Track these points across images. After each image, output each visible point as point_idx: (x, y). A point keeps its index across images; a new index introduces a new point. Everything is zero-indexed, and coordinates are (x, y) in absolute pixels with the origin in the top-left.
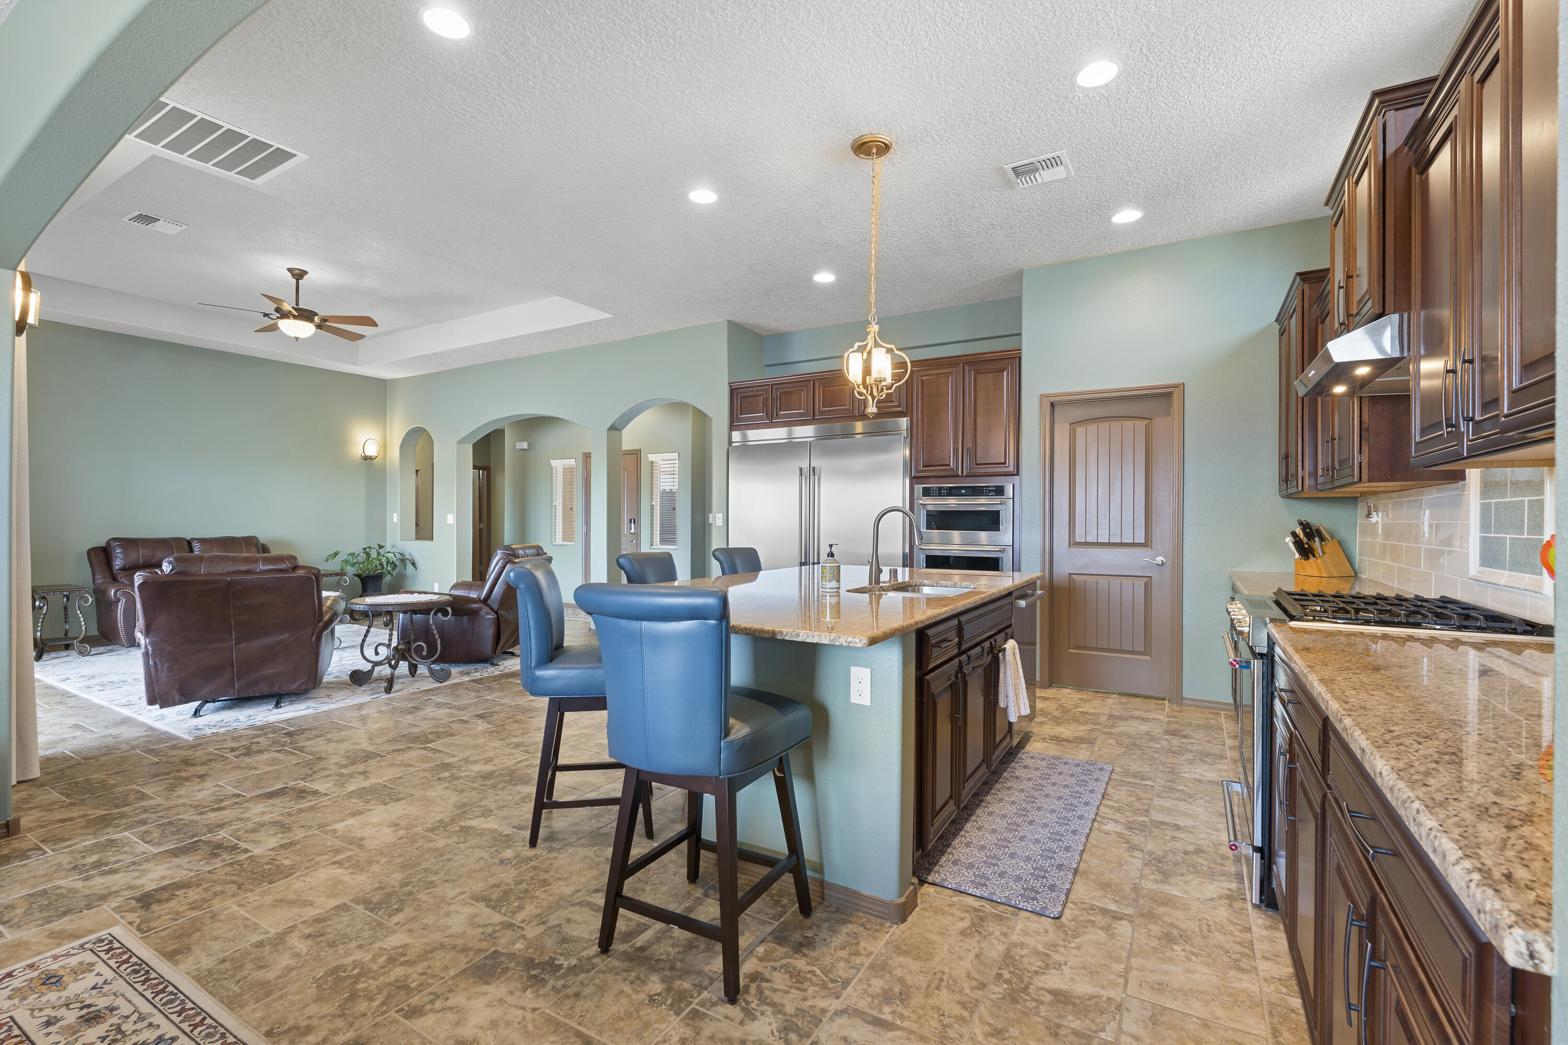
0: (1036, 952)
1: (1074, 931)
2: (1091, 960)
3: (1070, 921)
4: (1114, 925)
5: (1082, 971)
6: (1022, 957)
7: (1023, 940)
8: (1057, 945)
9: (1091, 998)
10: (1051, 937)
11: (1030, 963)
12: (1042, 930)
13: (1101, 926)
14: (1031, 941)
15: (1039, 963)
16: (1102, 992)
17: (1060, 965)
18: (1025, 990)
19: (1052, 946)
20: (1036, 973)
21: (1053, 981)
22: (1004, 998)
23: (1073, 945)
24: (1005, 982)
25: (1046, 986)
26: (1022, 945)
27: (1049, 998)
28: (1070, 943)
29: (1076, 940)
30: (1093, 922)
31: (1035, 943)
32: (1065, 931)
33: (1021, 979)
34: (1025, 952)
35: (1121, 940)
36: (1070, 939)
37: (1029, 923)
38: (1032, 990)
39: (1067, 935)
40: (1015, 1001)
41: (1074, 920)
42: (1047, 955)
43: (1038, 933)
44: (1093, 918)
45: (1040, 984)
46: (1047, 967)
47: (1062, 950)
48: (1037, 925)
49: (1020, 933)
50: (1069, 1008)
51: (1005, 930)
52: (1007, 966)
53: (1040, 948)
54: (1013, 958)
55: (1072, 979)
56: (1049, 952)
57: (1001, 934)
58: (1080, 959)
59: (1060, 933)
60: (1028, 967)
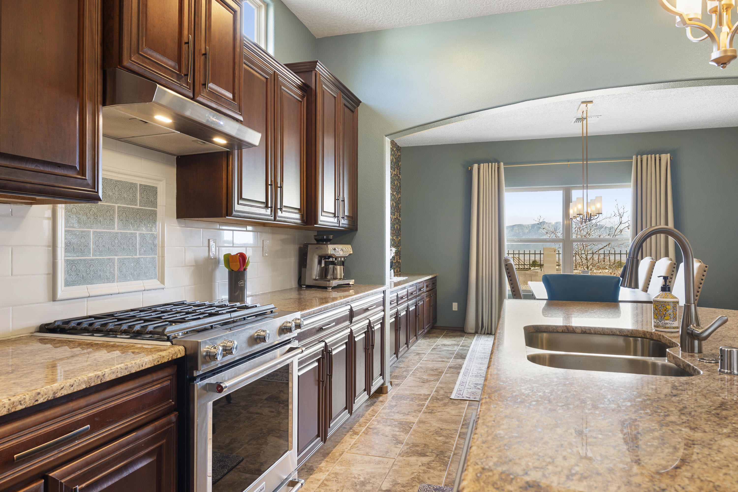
0: (434, 469)
1: (414, 481)
2: (408, 469)
3: (415, 486)
4: (391, 486)
5: (412, 464)
6: (440, 466)
7: (441, 473)
8: (423, 473)
9: (411, 456)
10: (426, 476)
11: (436, 464)
12: (431, 479)
13: (399, 485)
14: (436, 473)
15: (432, 465)
16: (406, 458)
17: (422, 465)
18: (437, 455)
19: (426, 472)
20: (433, 461)
21: (425, 460)
22: (446, 452)
23: (416, 474)
24: (446, 457)
25: (429, 457)
26: (441, 471)
27: (428, 454)
28: (417, 475)
29: (413, 476)
30: (402, 487)
31: (434, 472)
32: (419, 480)
33: (440, 458)
34: (439, 468)
35: (390, 479)
36: (417, 477)
37: (438, 481)
38: (435, 455)
39: (418, 478)
40: (441, 452)
41: (413, 486)
42: (428, 468)
43: (433, 477)
44: (402, 489)
45: (431, 457)
46: (428, 464)
47: (421, 471)
48: (434, 481)
49: (443, 476)
50: (420, 452)
51: (450, 476)
52: (446, 462)
53: (432, 471)
54: (444, 465)
55: (417, 461)
56: (428, 469)
57: (452, 474)
58: (413, 468)
59: (421, 479)
60: (437, 463)
